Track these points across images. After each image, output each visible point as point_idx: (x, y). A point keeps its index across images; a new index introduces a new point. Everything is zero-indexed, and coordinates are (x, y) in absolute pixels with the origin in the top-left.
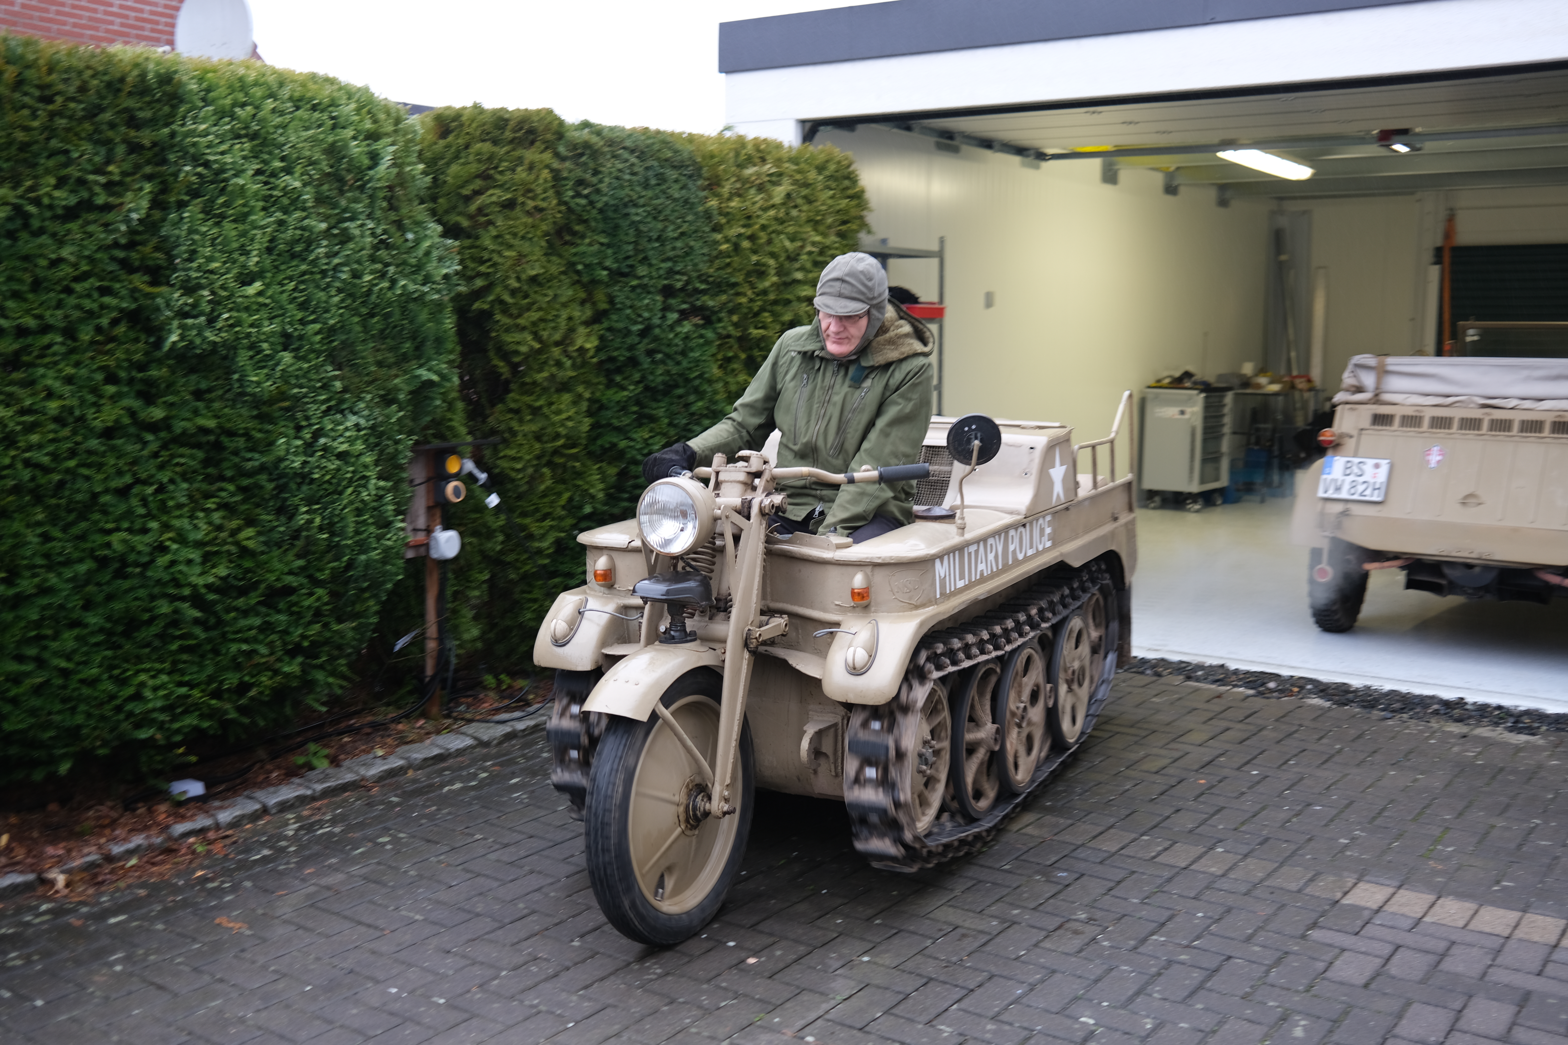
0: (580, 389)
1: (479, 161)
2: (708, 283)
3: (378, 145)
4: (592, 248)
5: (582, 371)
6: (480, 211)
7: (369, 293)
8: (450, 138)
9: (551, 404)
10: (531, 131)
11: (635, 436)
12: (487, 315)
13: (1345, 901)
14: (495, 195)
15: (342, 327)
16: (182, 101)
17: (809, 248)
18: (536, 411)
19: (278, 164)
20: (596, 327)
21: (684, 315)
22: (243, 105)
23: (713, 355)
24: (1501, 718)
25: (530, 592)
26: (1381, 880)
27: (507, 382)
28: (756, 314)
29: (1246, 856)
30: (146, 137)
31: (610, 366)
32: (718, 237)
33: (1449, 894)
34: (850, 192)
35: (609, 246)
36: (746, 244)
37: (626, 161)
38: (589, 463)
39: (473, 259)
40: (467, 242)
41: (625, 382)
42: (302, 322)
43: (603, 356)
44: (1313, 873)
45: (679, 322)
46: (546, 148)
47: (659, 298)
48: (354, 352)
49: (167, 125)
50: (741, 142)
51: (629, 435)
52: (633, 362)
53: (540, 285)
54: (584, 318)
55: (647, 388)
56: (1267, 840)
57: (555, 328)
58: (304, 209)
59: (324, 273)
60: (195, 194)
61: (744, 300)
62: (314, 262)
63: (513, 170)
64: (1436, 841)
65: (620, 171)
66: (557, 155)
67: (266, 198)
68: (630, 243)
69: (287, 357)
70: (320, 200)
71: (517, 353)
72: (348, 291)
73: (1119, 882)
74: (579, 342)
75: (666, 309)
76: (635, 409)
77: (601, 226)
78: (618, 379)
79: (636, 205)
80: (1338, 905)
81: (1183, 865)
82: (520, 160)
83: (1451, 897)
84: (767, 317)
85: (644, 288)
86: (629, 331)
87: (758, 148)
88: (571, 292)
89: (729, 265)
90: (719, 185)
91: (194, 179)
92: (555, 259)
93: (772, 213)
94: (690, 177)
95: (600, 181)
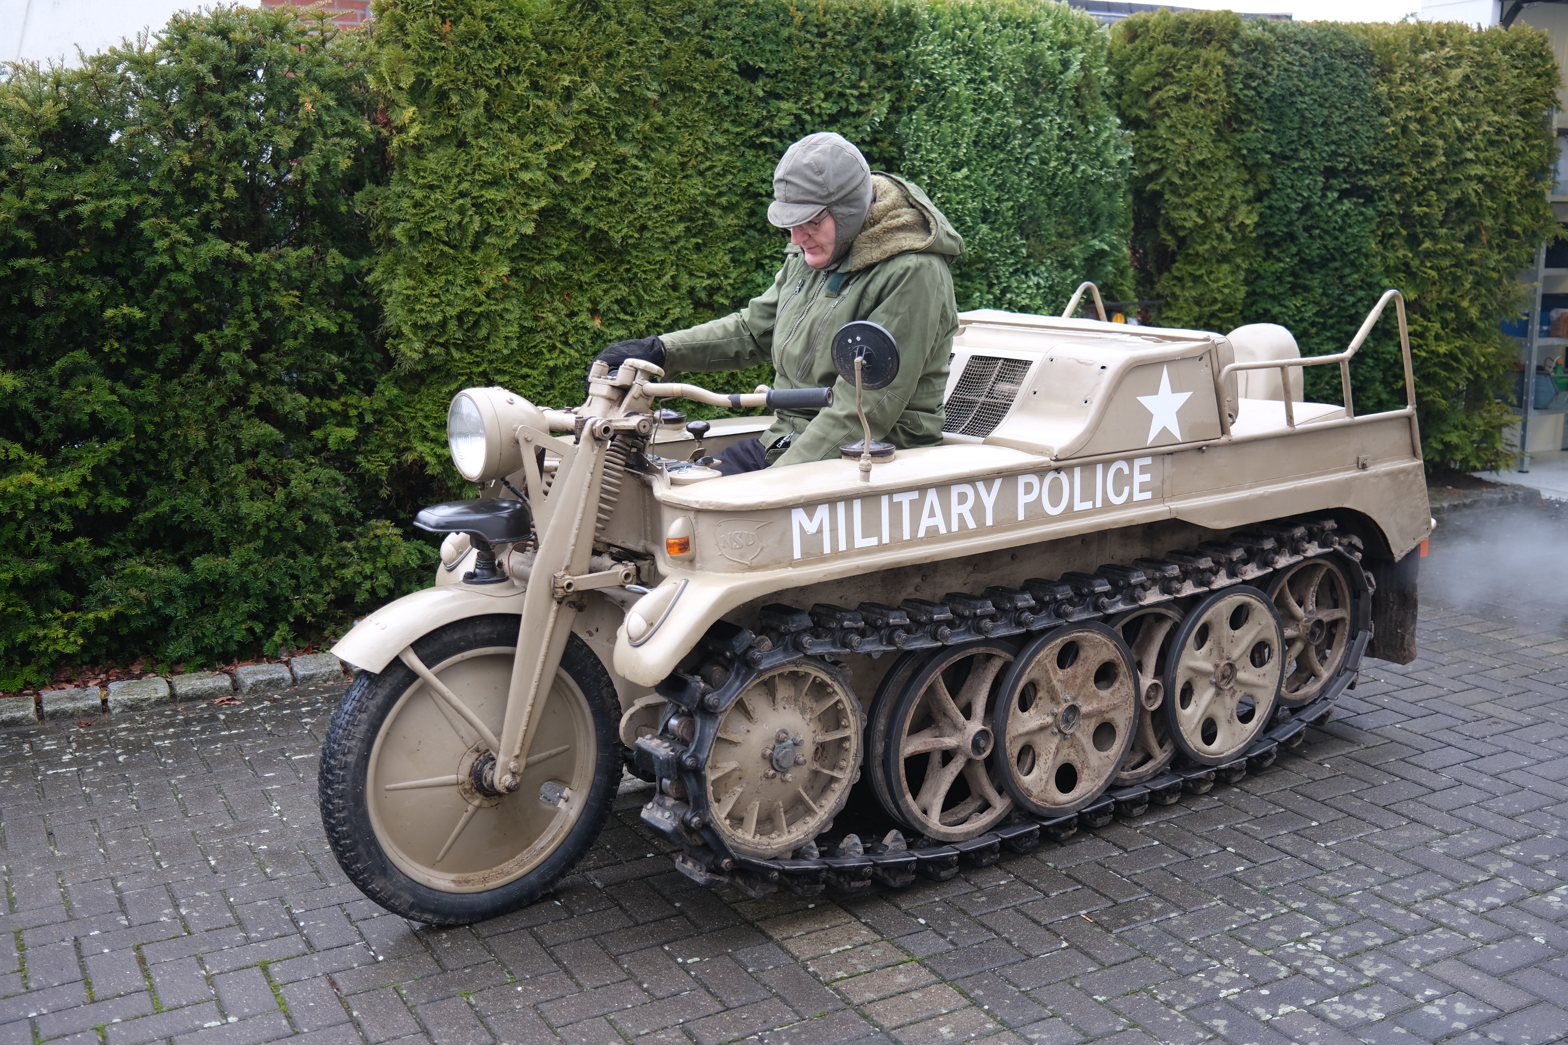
0: (1239, 260)
1: (1160, 61)
2: (1372, 164)
3: (1069, 54)
4: (1256, 134)
5: (1241, 244)
6: (1158, 104)
7: (1055, 175)
8: (1137, 42)
9: (1212, 272)
10: (1209, 32)
11: (1288, 303)
12: (1159, 195)
14: (1172, 90)
15: (1031, 204)
16: (916, 28)
17: (1485, 128)
18: (1196, 279)
19: (986, 74)
20: (1258, 205)
21: (1344, 194)
22: (961, 29)
23: (1373, 232)
27: (1174, 253)
28: (1421, 194)
30: (888, 58)
31: (1270, 241)
32: (1386, 120)
34: (1539, 70)
35: (1273, 132)
36: (1413, 126)
37: (1297, 53)
39: (1149, 146)
40: (1145, 132)
41: (1282, 255)
42: (998, 200)
43: (1261, 231)
45: (1339, 200)
46: (1222, 46)
47: (1321, 179)
48: (1039, 226)
49: (904, 48)
50: (1421, 28)
52: (1292, 237)
53: (1208, 168)
54: (1246, 197)
55: (1302, 261)
57: (1218, 207)
58: (1005, 109)
59: (1018, 161)
60: (921, 100)
61: (1408, 180)
62: (1010, 152)
63: (1190, 68)
65: (1289, 63)
66: (1230, 51)
67: (975, 102)
68: (1293, 129)
69: (984, 228)
70: (1018, 101)
71: (1183, 228)
72: (1037, 176)
74: (1240, 219)
75: (1326, 188)
76: (1290, 279)
77: (1266, 115)
78: (1275, 252)
79: (1302, 94)
82: (1197, 58)
84: (1432, 195)
85: (1306, 170)
86: (1289, 209)
87: (1438, 33)
88: (1235, 174)
89: (1396, 146)
90: (1391, 71)
91: (922, 89)
92: (1223, 145)
93: (1445, 95)
94: (1361, 66)
95: (1269, 74)
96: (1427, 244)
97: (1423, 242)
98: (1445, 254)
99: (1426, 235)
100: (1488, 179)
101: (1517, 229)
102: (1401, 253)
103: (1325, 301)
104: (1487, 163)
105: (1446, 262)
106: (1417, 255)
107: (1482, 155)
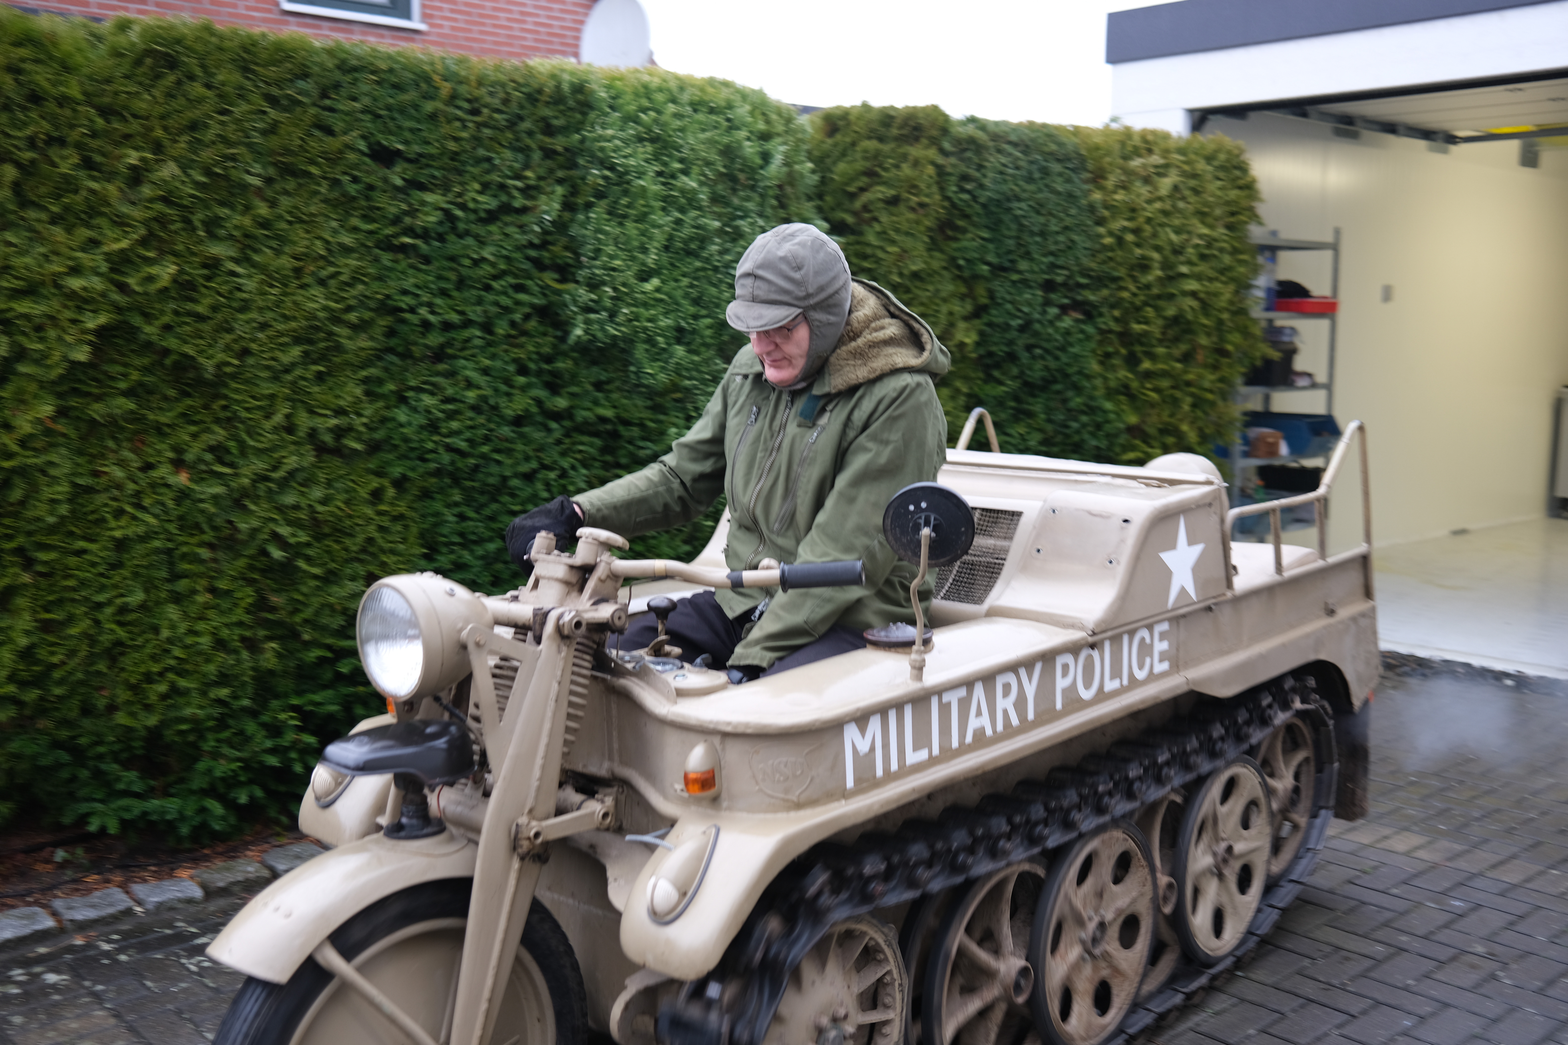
0: (958, 384)
1: (866, 159)
2: (1089, 277)
3: (769, 146)
4: (974, 243)
5: (960, 366)
6: (865, 207)
8: (838, 136)
10: (917, 128)
14: (880, 192)
16: (592, 108)
17: (1196, 240)
20: (977, 322)
21: (1064, 309)
22: (646, 111)
23: (1093, 351)
28: (1138, 309)
30: (558, 143)
32: (1101, 230)
34: (1241, 182)
35: (990, 240)
36: (1130, 237)
37: (1010, 155)
39: (857, 255)
40: (852, 238)
41: (1003, 378)
42: (695, 317)
43: (982, 351)
45: (1058, 317)
46: (931, 144)
47: (1039, 293)
49: (578, 131)
50: (1128, 133)
52: (1012, 357)
53: (921, 280)
54: (964, 313)
55: (1025, 384)
58: (699, 208)
59: (716, 269)
60: (600, 195)
63: (898, 167)
65: (1004, 165)
66: (941, 151)
67: (665, 199)
68: (1012, 238)
69: (680, 350)
70: (715, 199)
74: (958, 337)
75: (1046, 303)
77: (984, 221)
78: (996, 373)
79: (1019, 200)
82: (904, 157)
84: (1150, 312)
85: (1025, 283)
86: (1009, 326)
87: (1145, 140)
88: (952, 287)
89: (1112, 259)
90: (1104, 177)
91: (601, 182)
92: (937, 254)
93: (1158, 205)
94: (1074, 170)
95: (984, 176)
97: (1142, 362)
98: (1164, 374)
99: (1145, 354)
100: (1202, 295)
101: (1230, 347)
102: (1121, 374)
103: (1049, 428)
104: (1199, 277)
105: (1165, 383)
106: (1136, 375)
107: (1194, 270)
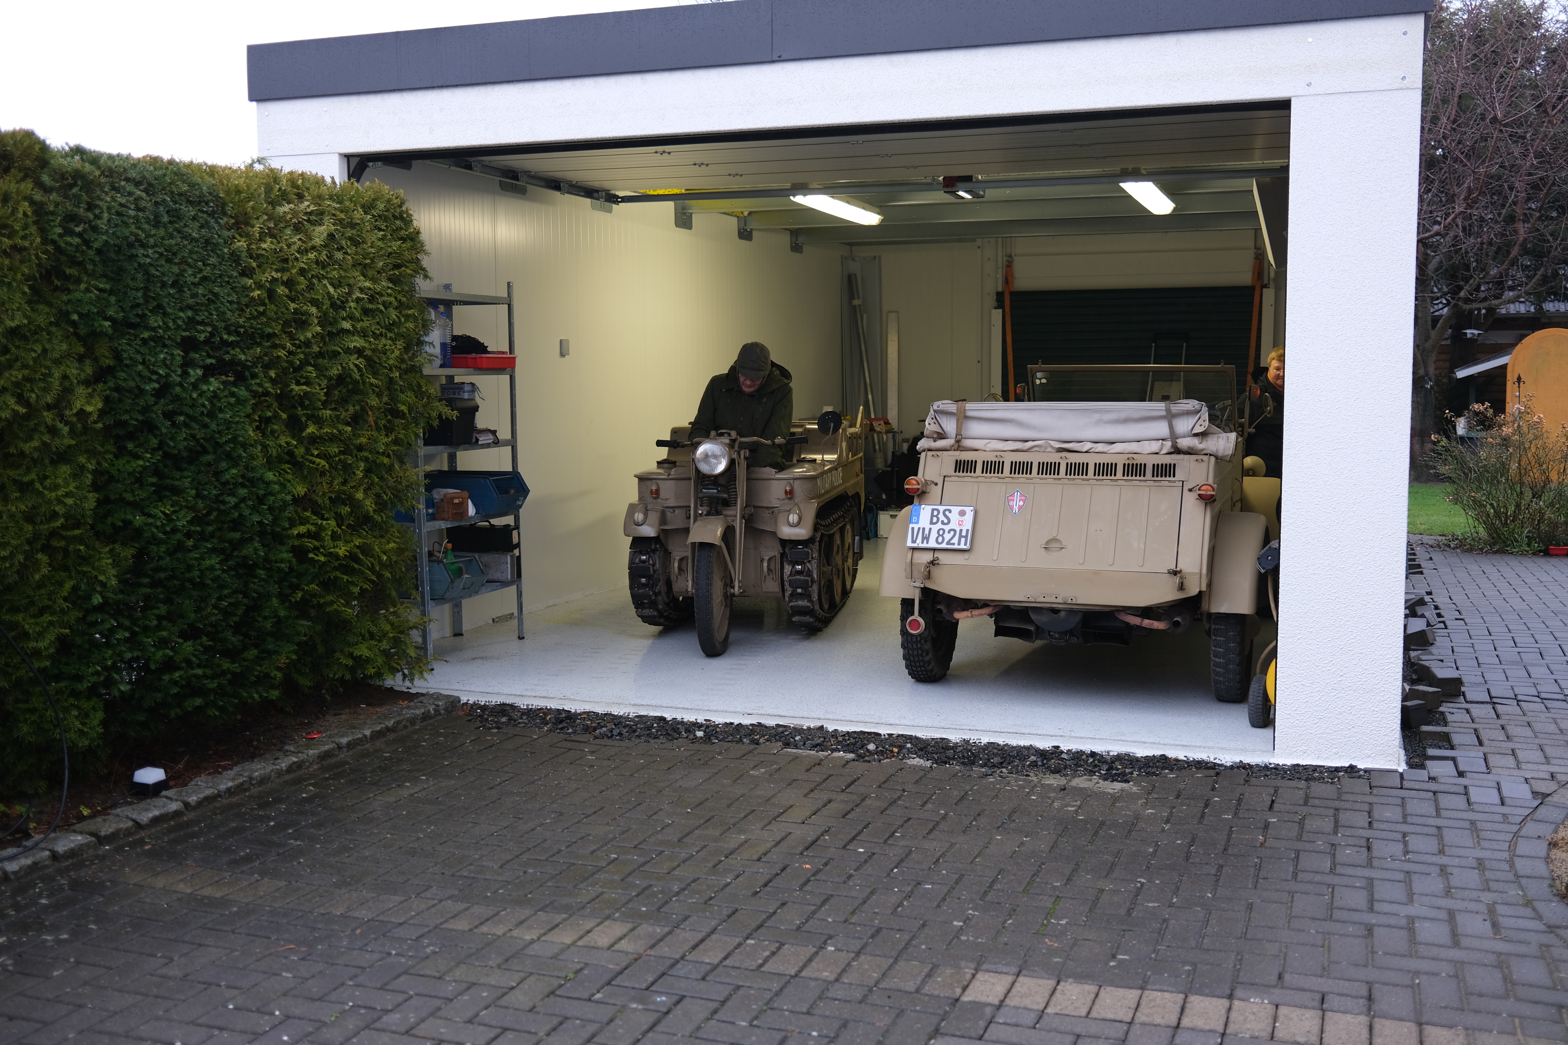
0: (82, 460)
2: (238, 334)
4: (88, 295)
5: (83, 438)
9: (46, 477)
10: (5, 156)
11: (154, 511)
13: (965, 999)
17: (358, 294)
18: (24, 488)
20: (100, 386)
21: (209, 371)
23: (248, 416)
24: (1096, 766)
25: (27, 701)
26: (1000, 968)
28: (297, 369)
29: (858, 953)
31: (121, 432)
32: (249, 282)
33: (1068, 977)
34: (403, 233)
35: (111, 292)
36: (282, 290)
37: (130, 194)
38: (97, 545)
41: (140, 450)
43: (108, 420)
44: (930, 966)
45: (205, 379)
46: (26, 177)
47: (177, 352)
50: (274, 176)
51: (146, 511)
52: (149, 426)
53: (25, 338)
54: (83, 376)
55: (167, 455)
56: (879, 930)
57: (46, 390)
64: (1049, 914)
65: (121, 205)
66: (39, 184)
68: (137, 289)
73: (723, 1003)
74: (78, 405)
75: (187, 364)
76: (153, 480)
77: (100, 269)
78: (130, 446)
79: (143, 246)
80: (958, 1005)
81: (793, 973)
83: (1070, 980)
84: (311, 372)
85: (159, 341)
86: (142, 392)
87: (293, 184)
88: (65, 347)
89: (263, 314)
90: (247, 224)
92: (43, 308)
93: (312, 256)
94: (212, 214)
95: (97, 217)
96: (311, 429)
97: (307, 426)
98: (332, 438)
99: (309, 417)
100: (368, 353)
101: (403, 408)
102: (283, 440)
103: (201, 504)
104: (364, 334)
105: (334, 449)
106: (300, 441)
107: (359, 326)
